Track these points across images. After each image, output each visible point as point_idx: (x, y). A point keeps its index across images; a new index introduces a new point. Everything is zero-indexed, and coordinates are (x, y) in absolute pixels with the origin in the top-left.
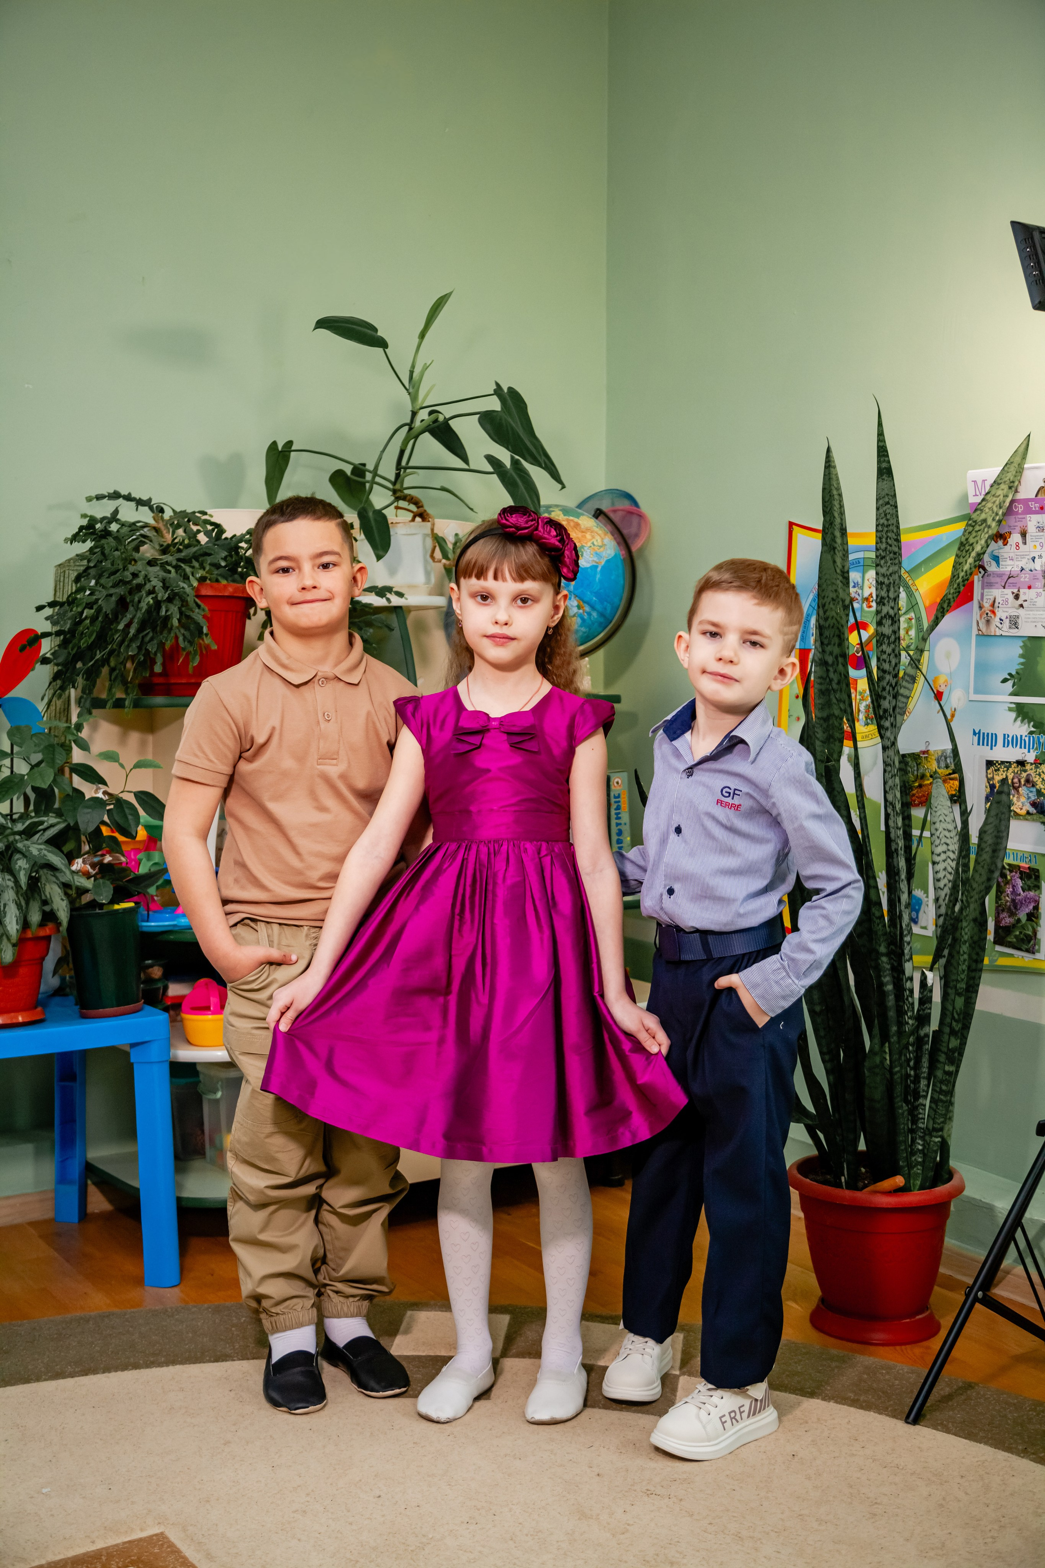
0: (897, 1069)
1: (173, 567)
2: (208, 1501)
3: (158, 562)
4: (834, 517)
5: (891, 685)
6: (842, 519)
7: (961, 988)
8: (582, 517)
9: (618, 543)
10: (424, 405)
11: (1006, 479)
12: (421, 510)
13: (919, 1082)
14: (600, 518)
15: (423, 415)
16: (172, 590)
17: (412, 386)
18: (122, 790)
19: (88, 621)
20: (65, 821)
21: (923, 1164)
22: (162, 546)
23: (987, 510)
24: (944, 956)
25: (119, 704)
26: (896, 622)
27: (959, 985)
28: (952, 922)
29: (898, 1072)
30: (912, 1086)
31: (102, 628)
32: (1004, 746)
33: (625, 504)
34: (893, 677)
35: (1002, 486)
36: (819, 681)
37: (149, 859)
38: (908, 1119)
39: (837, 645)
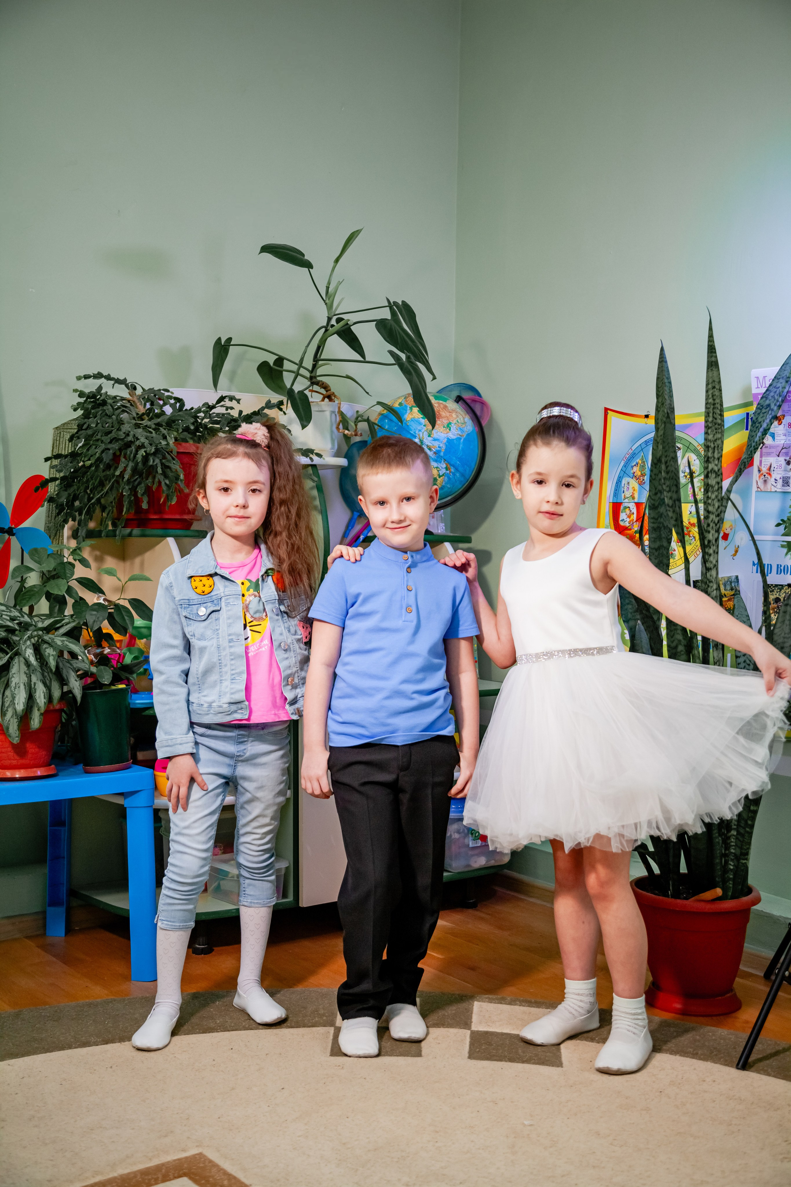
1: (153, 429)
3: (142, 425)
4: (665, 399)
5: (714, 522)
6: (671, 401)
8: (448, 402)
9: (474, 420)
10: (336, 313)
11: (784, 375)
12: (329, 393)
14: (460, 402)
16: (156, 446)
17: (328, 298)
18: (119, 598)
20: (75, 620)
21: (734, 880)
22: (137, 414)
23: (770, 398)
26: (719, 475)
32: (777, 573)
33: (473, 394)
34: (716, 517)
35: (781, 380)
36: (652, 521)
37: (131, 652)
38: (722, 846)
39: (675, 491)
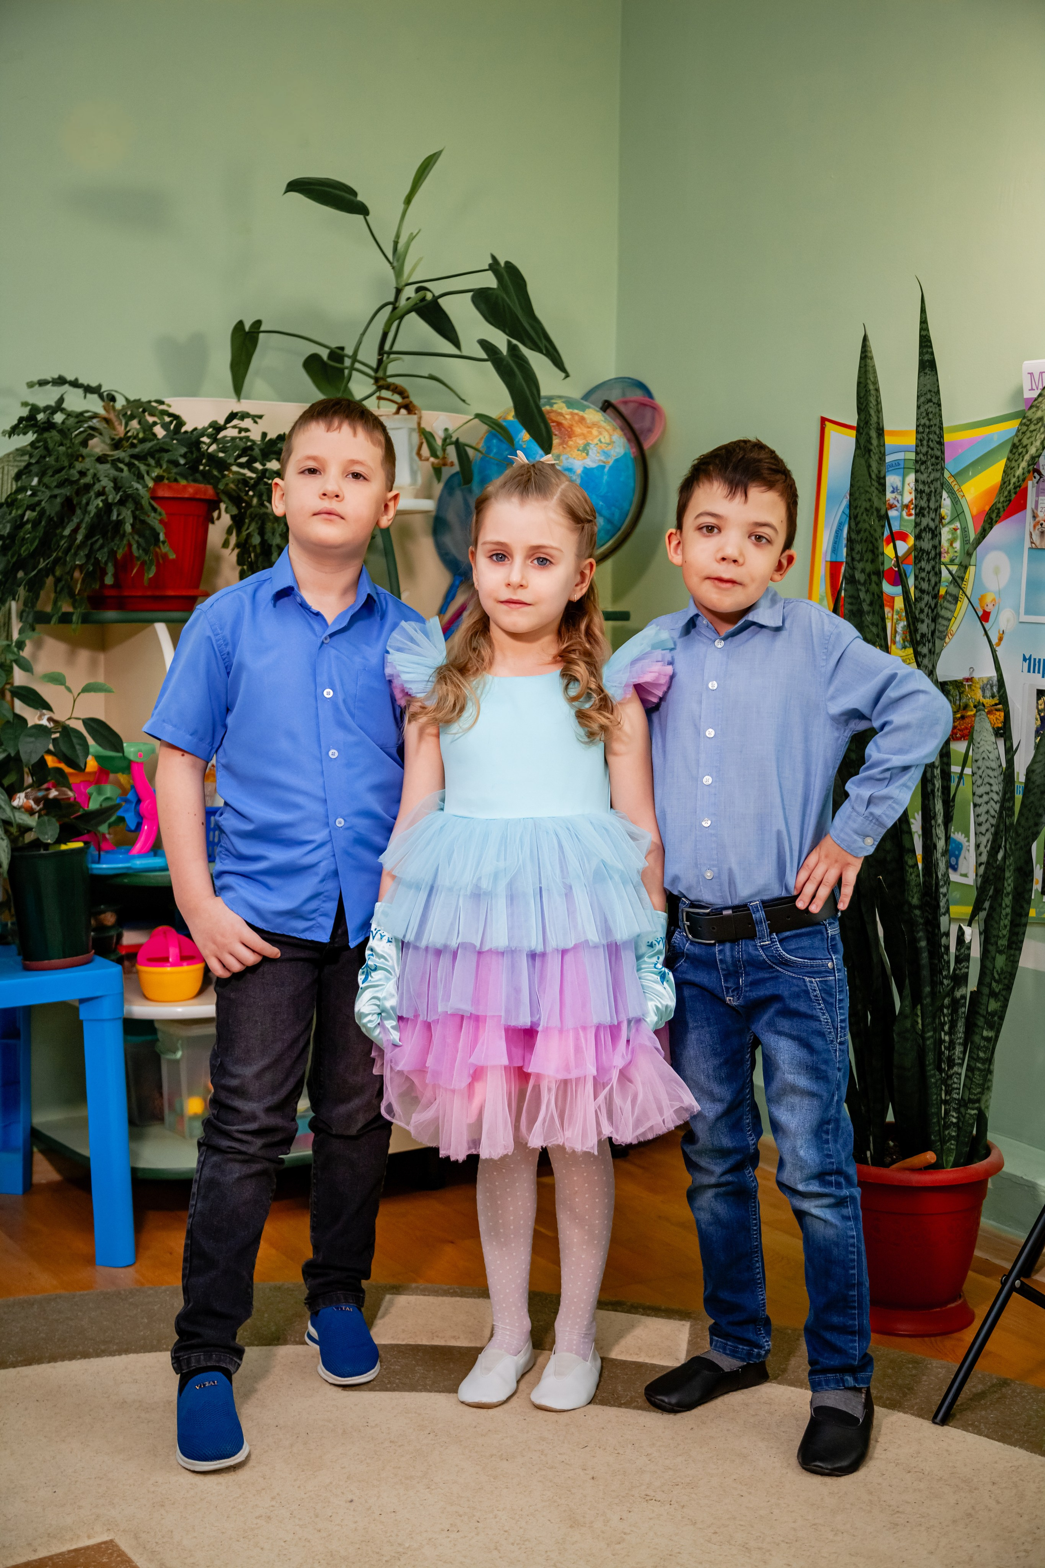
0: (930, 1034)
1: (126, 465)
2: (163, 1506)
3: (109, 459)
4: (870, 415)
5: (930, 607)
6: (878, 418)
7: (1002, 946)
8: (587, 411)
9: (629, 440)
10: (411, 281)
12: (406, 401)
13: (954, 1048)
14: (608, 411)
15: (409, 292)
16: (125, 492)
17: (397, 259)
18: (69, 716)
19: (29, 526)
20: (5, 750)
21: (957, 1138)
22: (113, 439)
24: (985, 909)
25: (66, 619)
26: (936, 535)
27: (1000, 942)
28: (994, 871)
29: (932, 1037)
30: (947, 1052)
31: (46, 533)
33: (638, 395)
34: (933, 598)
36: (849, 600)
37: (100, 793)
38: (941, 1089)
39: (870, 559)
